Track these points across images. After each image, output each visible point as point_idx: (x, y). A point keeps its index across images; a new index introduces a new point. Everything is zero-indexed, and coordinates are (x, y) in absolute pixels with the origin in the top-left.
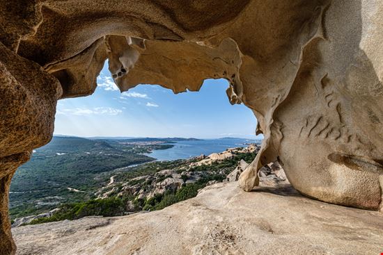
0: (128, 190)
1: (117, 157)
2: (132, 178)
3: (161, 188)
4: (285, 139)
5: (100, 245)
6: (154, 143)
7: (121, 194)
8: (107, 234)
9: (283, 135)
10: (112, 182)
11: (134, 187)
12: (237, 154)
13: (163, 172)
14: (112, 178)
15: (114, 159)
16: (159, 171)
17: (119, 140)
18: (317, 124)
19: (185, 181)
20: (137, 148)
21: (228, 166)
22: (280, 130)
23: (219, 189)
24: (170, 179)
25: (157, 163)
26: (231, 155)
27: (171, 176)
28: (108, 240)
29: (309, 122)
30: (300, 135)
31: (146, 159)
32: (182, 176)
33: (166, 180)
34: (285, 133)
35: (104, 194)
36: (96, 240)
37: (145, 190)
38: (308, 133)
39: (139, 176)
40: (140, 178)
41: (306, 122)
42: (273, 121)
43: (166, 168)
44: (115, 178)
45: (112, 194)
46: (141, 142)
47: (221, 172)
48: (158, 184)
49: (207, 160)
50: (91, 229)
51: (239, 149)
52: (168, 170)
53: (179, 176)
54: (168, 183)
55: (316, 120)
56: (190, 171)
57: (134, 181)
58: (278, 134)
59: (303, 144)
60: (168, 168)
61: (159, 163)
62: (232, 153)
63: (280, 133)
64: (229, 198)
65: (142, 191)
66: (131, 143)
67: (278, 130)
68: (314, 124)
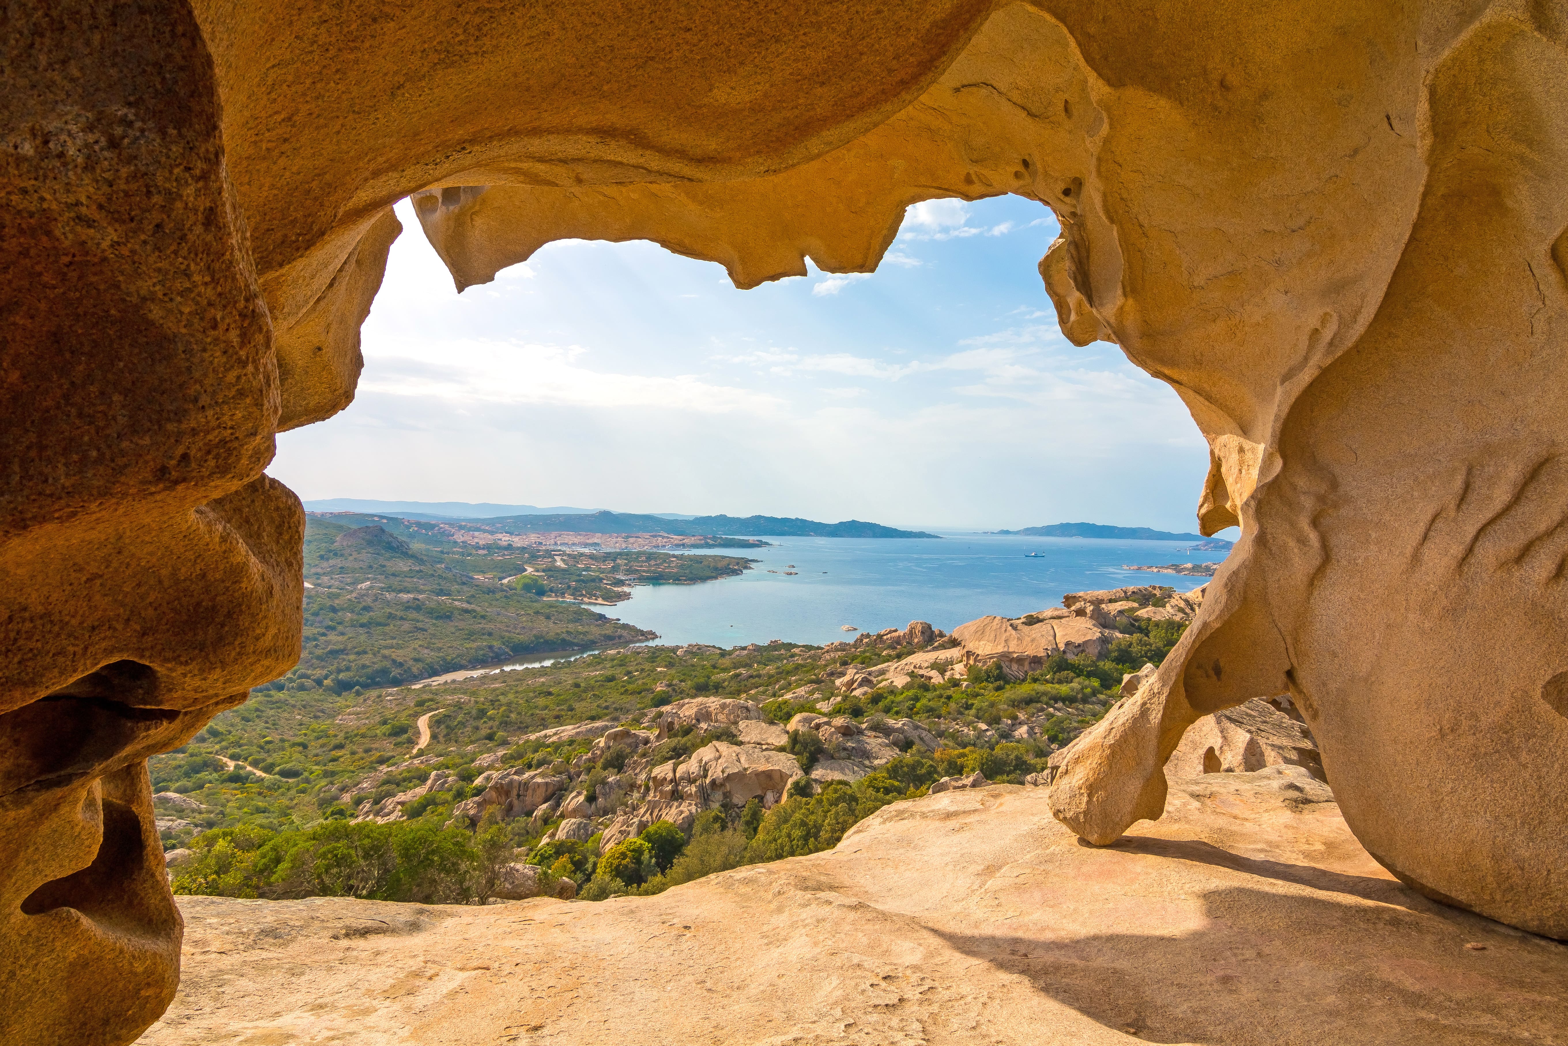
0: (503, 790)
1: (446, 616)
2: (524, 728)
3: (676, 796)
4: (1333, 573)
5: (389, 994)
6: (639, 544)
7: (470, 805)
8: (415, 964)
9: (1325, 547)
10: (424, 740)
11: (537, 777)
12: (1135, 626)
13: (689, 709)
14: (423, 723)
15: (428, 623)
16: (664, 700)
17: (452, 523)
18: (1517, 498)
19: (807, 769)
20: (551, 571)
21: (1069, 700)
22: (1315, 523)
23: (953, 823)
24: (723, 747)
25: (655, 654)
26: (1095, 633)
27: (729, 736)
28: (417, 982)
29: (1477, 483)
30: (1416, 558)
31: (595, 631)
32: (795, 738)
33: (706, 753)
34: (1341, 540)
35: (390, 803)
36: (373, 977)
37: (591, 799)
38: (1457, 550)
39: (559, 720)
40: (568, 731)
41: (1458, 483)
42: (1278, 465)
43: (702, 689)
44: (435, 724)
45: (428, 803)
46: (570, 538)
47: (1022, 731)
48: (663, 770)
49: (943, 655)
50: (347, 935)
51: (1145, 598)
52: (713, 702)
53: (777, 736)
54: (716, 772)
55: (1513, 472)
56: (838, 712)
57: (538, 746)
58: (1302, 541)
59: (1424, 610)
60: (717, 689)
61: (667, 656)
62: (1103, 620)
63: (1313, 537)
64: (990, 870)
65: (574, 800)
66: (518, 541)
67: (1304, 523)
68: (1502, 496)
